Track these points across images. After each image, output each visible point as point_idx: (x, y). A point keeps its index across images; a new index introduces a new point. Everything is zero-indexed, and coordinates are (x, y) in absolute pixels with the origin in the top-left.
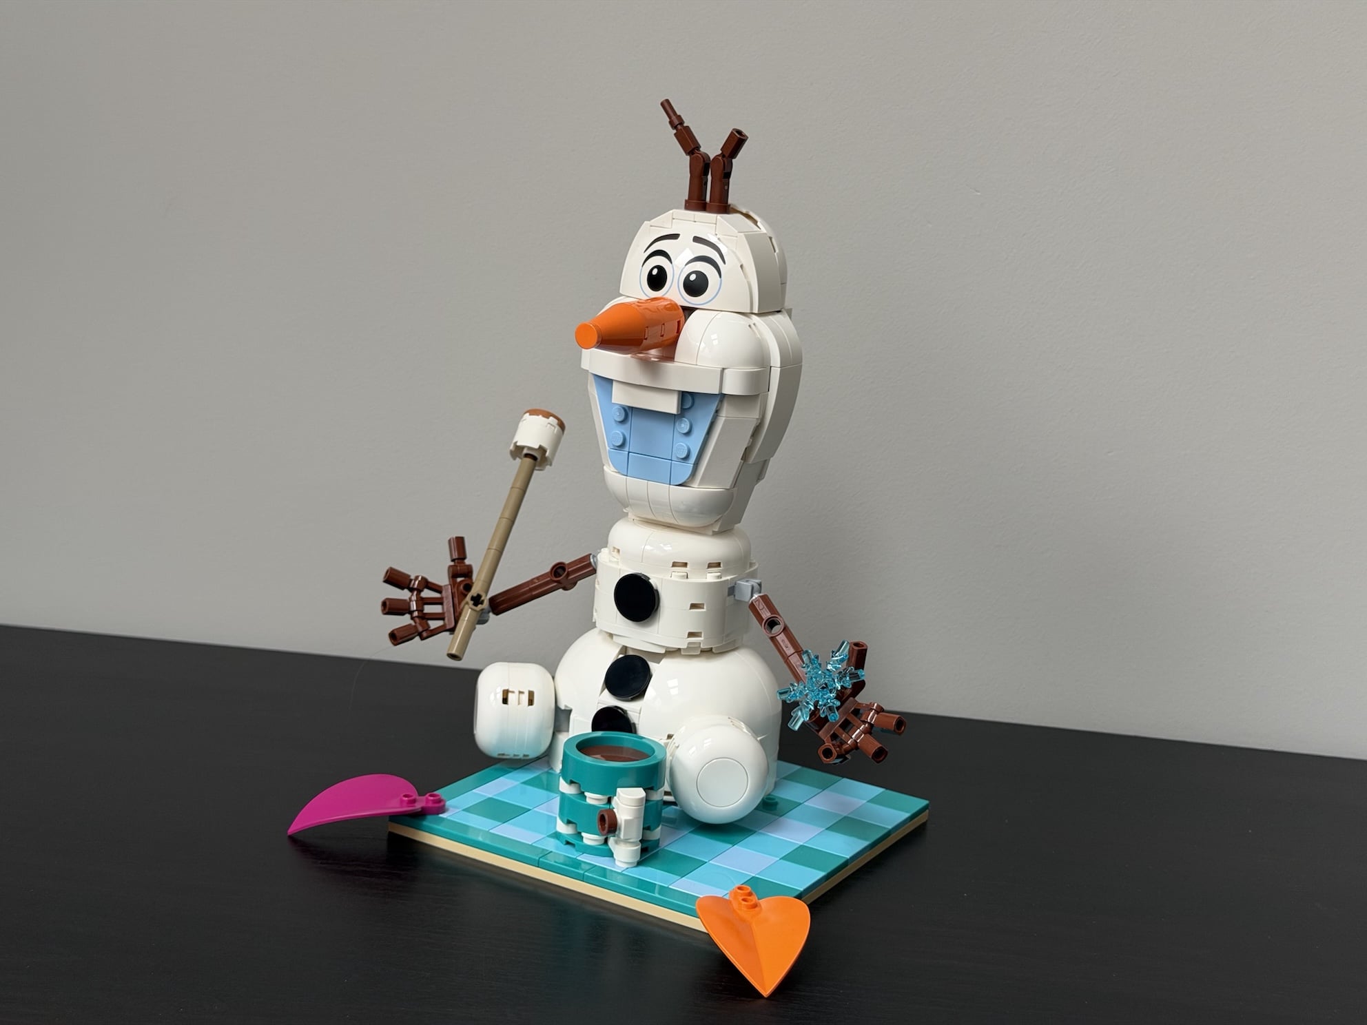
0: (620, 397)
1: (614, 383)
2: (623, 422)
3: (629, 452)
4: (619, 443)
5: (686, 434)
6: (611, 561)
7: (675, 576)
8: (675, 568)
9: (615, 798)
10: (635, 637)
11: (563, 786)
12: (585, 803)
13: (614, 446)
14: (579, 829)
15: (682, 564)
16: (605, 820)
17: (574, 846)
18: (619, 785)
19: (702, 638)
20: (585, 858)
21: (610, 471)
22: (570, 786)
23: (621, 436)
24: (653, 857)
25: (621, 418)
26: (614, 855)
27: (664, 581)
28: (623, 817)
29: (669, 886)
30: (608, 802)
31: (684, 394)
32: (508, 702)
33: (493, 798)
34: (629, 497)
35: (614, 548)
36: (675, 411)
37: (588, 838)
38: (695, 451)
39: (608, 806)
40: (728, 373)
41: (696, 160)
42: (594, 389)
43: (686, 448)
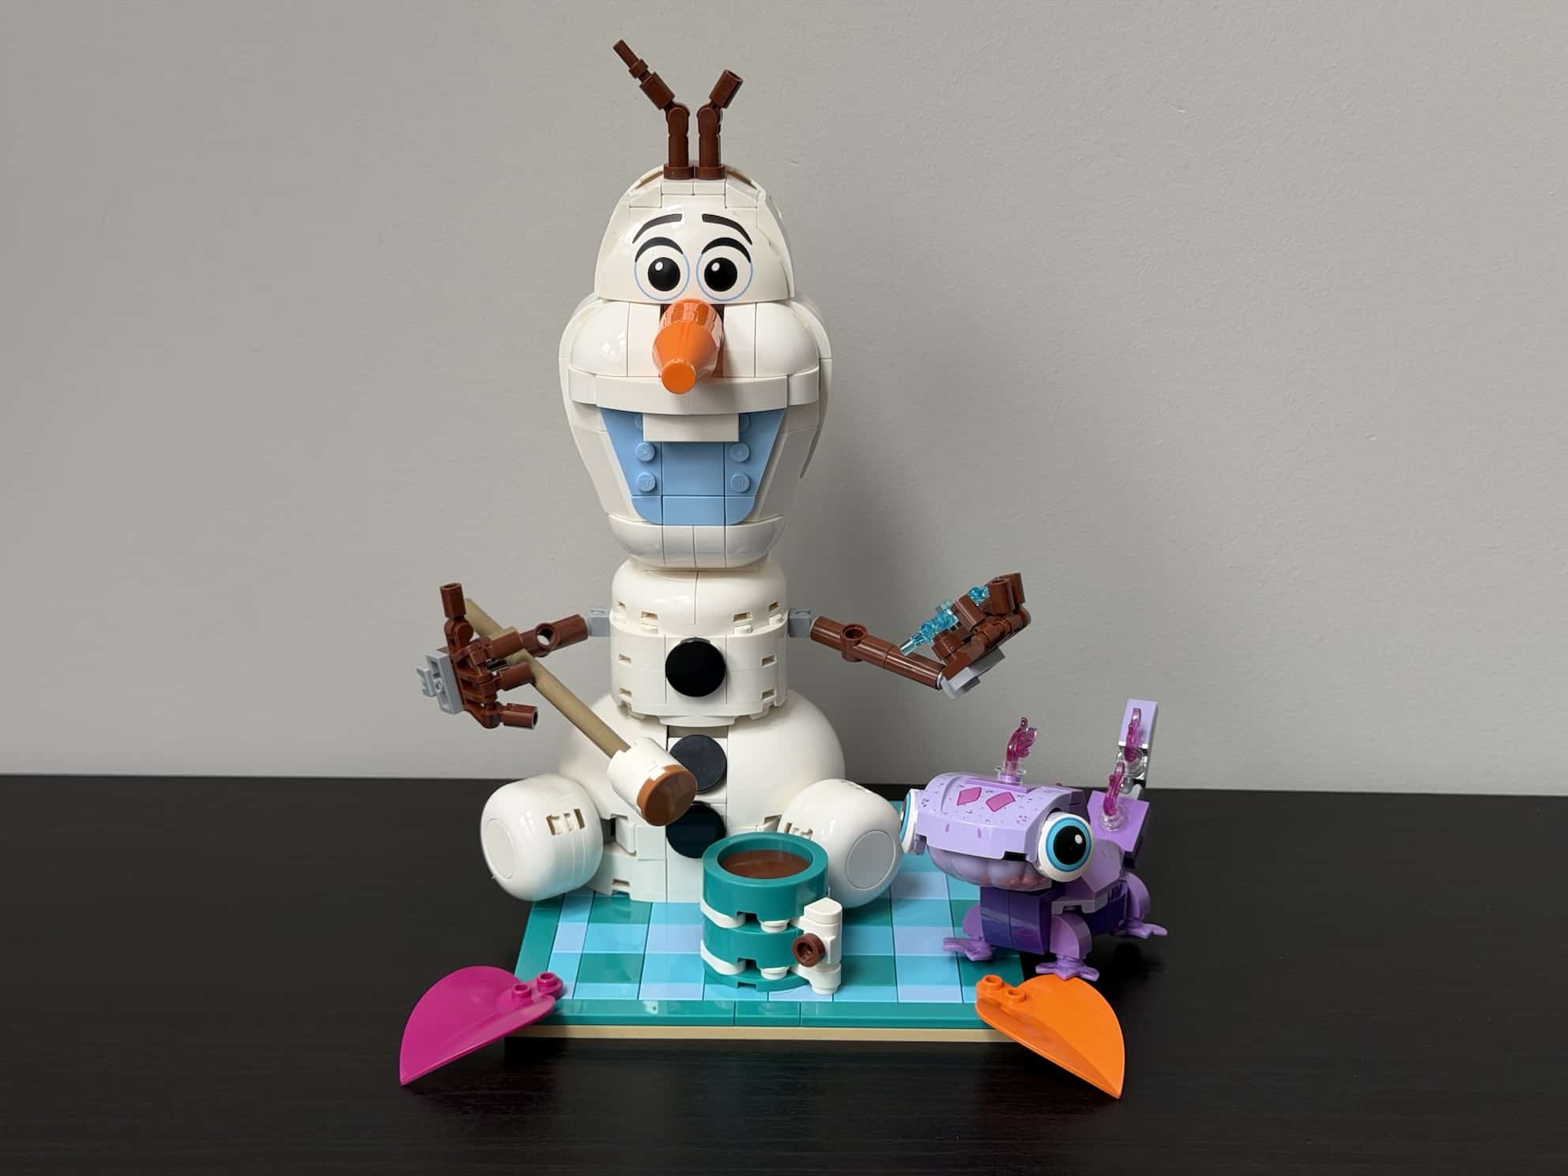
0: (653, 432)
1: (645, 419)
2: (651, 462)
3: (662, 496)
4: (651, 488)
5: (744, 462)
6: (644, 630)
7: (739, 631)
8: (737, 622)
9: (801, 918)
10: (694, 714)
11: (724, 921)
12: (761, 933)
13: (642, 492)
14: (758, 966)
15: (742, 616)
16: (808, 949)
17: (753, 986)
18: (799, 900)
19: (773, 696)
20: (777, 996)
21: (629, 522)
22: (736, 919)
23: (653, 477)
24: (850, 972)
25: (650, 457)
26: (811, 982)
27: (730, 641)
28: (827, 939)
29: (900, 1001)
30: (790, 925)
31: (741, 416)
32: (556, 832)
33: (585, 954)
34: (665, 550)
35: (643, 613)
36: (736, 439)
37: (769, 974)
38: (758, 480)
39: (792, 931)
40: (794, 381)
41: (677, 116)
42: (599, 424)
43: (747, 479)
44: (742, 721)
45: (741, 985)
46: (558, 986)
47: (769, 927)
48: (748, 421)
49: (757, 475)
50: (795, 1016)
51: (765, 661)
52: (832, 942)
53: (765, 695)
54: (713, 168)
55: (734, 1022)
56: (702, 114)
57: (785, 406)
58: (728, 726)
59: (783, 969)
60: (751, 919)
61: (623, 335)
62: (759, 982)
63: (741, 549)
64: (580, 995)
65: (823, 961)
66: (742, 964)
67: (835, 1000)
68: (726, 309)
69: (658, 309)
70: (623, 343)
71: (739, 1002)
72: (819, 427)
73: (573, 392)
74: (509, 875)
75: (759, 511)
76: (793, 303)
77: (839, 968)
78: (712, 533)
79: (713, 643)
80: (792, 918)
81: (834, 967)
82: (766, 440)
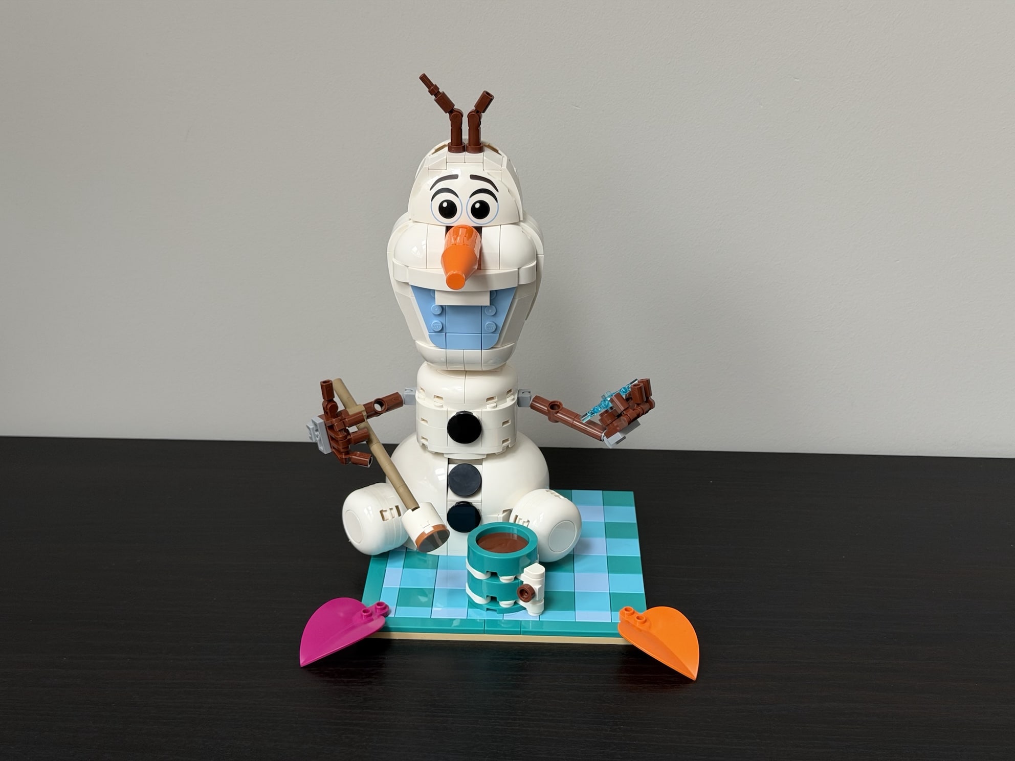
0: (441, 300)
1: (436, 292)
2: (440, 315)
3: (446, 333)
4: (439, 329)
5: (493, 316)
6: (435, 406)
7: (489, 407)
8: (488, 402)
9: (522, 574)
10: (463, 452)
11: (478, 575)
12: (500, 583)
13: (434, 331)
14: (498, 600)
15: (492, 398)
16: (526, 593)
17: (495, 610)
18: (521, 565)
19: (509, 442)
20: (508, 617)
21: (426, 346)
22: (486, 574)
23: (441, 324)
24: (549, 602)
25: (439, 312)
26: (527, 609)
27: (483, 412)
28: (536, 587)
29: (576, 621)
30: (516, 578)
31: (491, 292)
32: (385, 519)
33: (402, 588)
34: (447, 362)
35: (435, 396)
36: (488, 304)
37: (504, 604)
38: (501, 325)
39: (517, 581)
40: (521, 271)
41: (455, 117)
42: (410, 294)
43: (495, 325)
44: (490, 456)
45: (488, 609)
46: (387, 610)
47: (504, 579)
48: (495, 295)
49: (500, 321)
50: (518, 627)
51: (504, 423)
52: (540, 589)
53: (504, 442)
54: (477, 146)
55: (484, 632)
56: (470, 116)
57: (517, 285)
58: (482, 460)
59: (512, 602)
60: (494, 575)
61: (424, 242)
62: (498, 609)
63: (491, 361)
64: (399, 613)
65: (534, 599)
66: (489, 599)
67: (541, 620)
68: (483, 229)
69: (444, 229)
70: (424, 247)
71: (487, 620)
72: (536, 294)
73: (396, 276)
74: (359, 542)
75: (501, 343)
76: (522, 224)
77: (543, 602)
78: (474, 354)
79: (474, 414)
80: (518, 575)
81: (540, 601)
82: (505, 304)
